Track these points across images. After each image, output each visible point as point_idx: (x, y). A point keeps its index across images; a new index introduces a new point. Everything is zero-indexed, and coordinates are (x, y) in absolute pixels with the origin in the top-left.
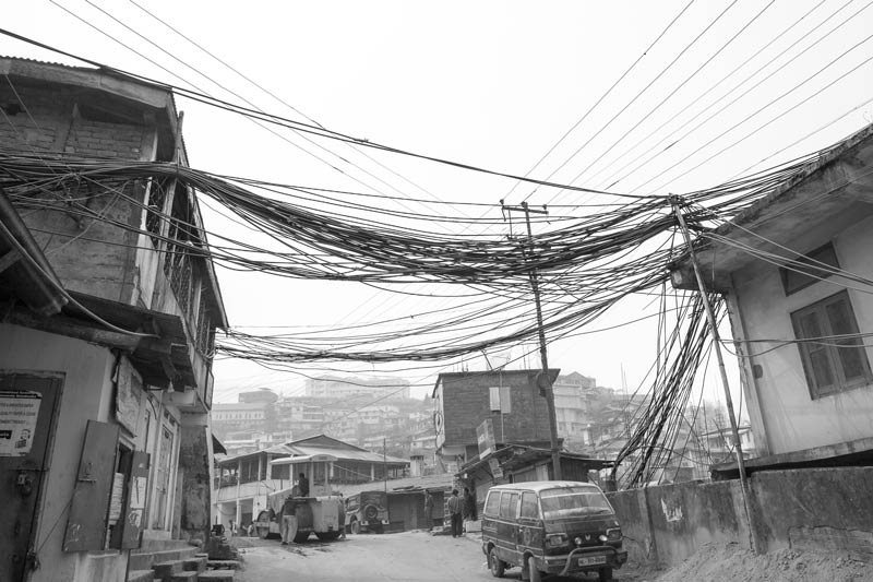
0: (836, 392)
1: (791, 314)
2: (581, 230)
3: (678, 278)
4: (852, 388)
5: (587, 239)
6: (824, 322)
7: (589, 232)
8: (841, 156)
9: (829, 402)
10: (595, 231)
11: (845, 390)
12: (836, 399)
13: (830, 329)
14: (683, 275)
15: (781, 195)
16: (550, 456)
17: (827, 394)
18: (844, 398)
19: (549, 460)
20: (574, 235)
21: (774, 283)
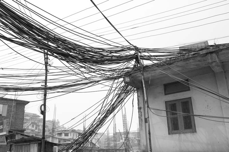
0: (180, 133)
1: (165, 102)
2: (109, 50)
3: (128, 79)
4: (186, 133)
5: (110, 55)
6: (179, 107)
7: (111, 52)
8: (216, 51)
9: (176, 136)
10: (113, 53)
11: (183, 133)
12: (179, 136)
13: (181, 111)
14: (130, 79)
15: (186, 59)
16: (41, 140)
17: (176, 133)
18: (183, 136)
19: (40, 142)
20: (107, 52)
21: (161, 89)
